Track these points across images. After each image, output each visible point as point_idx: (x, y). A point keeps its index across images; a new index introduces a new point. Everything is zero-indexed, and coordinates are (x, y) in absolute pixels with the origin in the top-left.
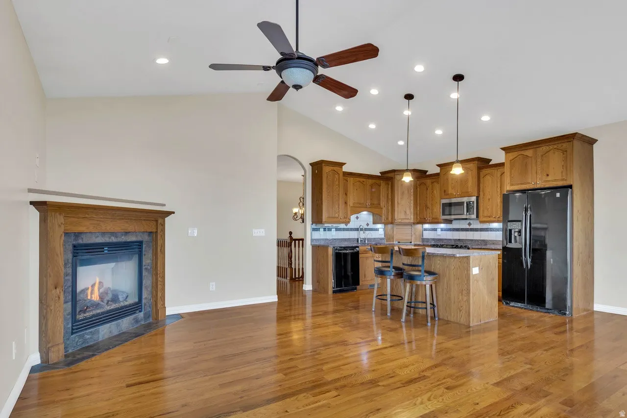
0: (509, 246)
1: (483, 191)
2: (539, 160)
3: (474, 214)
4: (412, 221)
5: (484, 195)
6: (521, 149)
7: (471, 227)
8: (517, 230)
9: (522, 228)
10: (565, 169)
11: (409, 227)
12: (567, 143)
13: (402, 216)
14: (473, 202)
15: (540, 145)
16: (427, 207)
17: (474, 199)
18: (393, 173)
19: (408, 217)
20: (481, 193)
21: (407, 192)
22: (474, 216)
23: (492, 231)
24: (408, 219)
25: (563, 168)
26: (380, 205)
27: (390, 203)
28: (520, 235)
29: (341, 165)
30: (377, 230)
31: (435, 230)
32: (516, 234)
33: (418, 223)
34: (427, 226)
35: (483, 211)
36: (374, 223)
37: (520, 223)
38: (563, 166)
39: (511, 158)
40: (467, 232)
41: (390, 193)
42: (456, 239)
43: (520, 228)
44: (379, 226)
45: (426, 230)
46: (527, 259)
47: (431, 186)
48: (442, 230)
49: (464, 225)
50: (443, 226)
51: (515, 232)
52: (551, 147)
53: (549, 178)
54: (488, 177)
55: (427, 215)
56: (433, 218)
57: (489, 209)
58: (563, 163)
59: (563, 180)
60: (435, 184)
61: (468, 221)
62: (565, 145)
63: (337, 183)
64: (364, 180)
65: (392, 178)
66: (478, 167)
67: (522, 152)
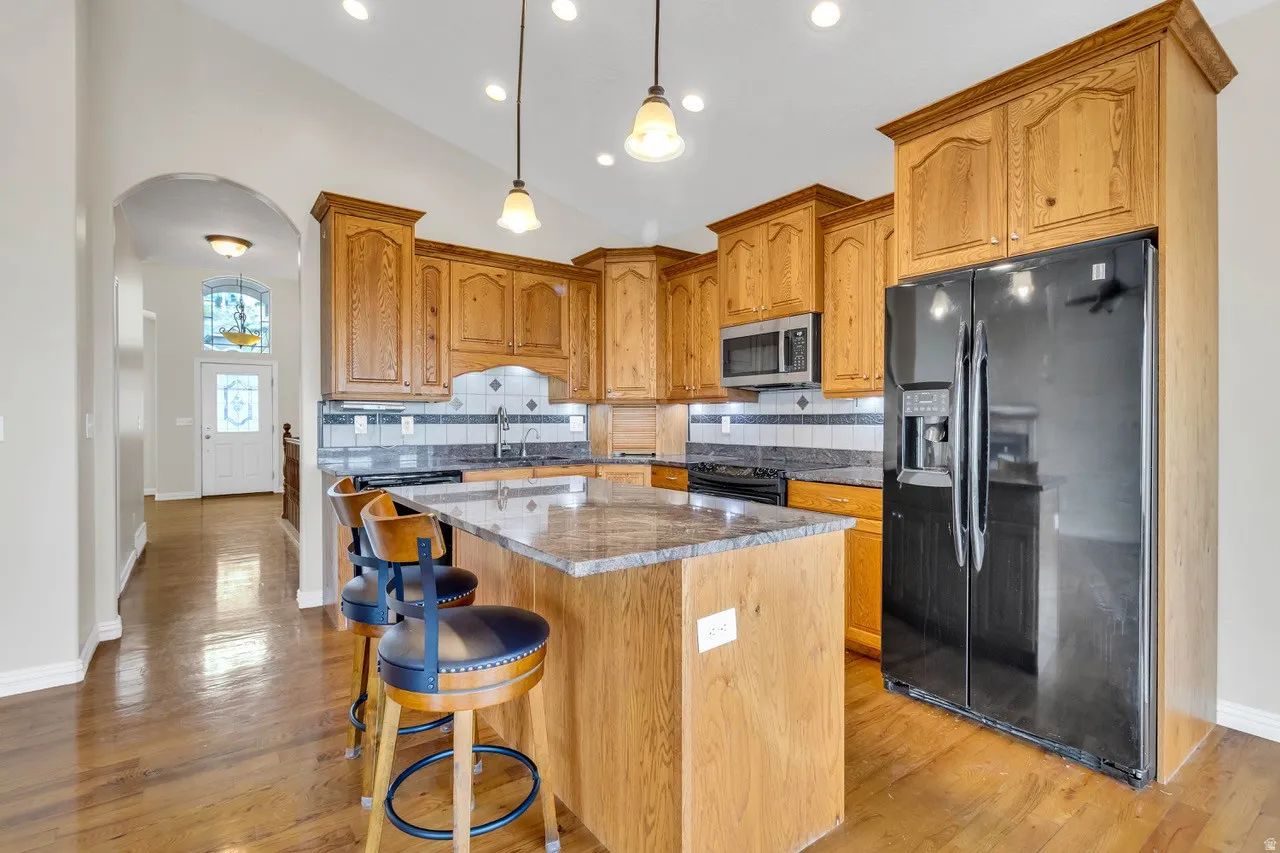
0: (907, 477)
1: (834, 295)
2: (1017, 147)
3: (805, 370)
4: (653, 395)
5: (836, 309)
6: (952, 120)
7: (808, 410)
8: (935, 420)
9: (953, 414)
10: (1125, 167)
11: (650, 411)
12: (1136, 57)
13: (627, 380)
14: (804, 331)
15: (1023, 91)
16: (690, 355)
17: (807, 322)
18: (602, 260)
19: (642, 383)
20: (829, 303)
21: (639, 312)
22: (807, 376)
23: (863, 423)
24: (642, 389)
25: (1116, 165)
26: (559, 347)
27: (593, 343)
28: (945, 439)
29: (410, 216)
30: (564, 420)
31: (717, 419)
32: (933, 435)
33: (672, 401)
34: (698, 409)
35: (834, 358)
36: (552, 401)
37: (944, 394)
38: (1116, 154)
39: (917, 159)
40: (797, 426)
41: (593, 315)
42: (767, 448)
43: (944, 411)
44: (570, 409)
45: (695, 419)
46: (971, 531)
47: (698, 290)
48: (735, 420)
49: (785, 404)
50: (735, 408)
51: (927, 427)
52: (1066, 88)
53: (1058, 213)
54: (849, 249)
55: (688, 377)
56: (704, 387)
57: (851, 354)
58: (1116, 142)
59: (1115, 211)
60: (709, 285)
61: (798, 395)
62: (1124, 67)
63: (391, 272)
64: (503, 272)
65: (599, 272)
66: (819, 219)
67: (956, 131)
